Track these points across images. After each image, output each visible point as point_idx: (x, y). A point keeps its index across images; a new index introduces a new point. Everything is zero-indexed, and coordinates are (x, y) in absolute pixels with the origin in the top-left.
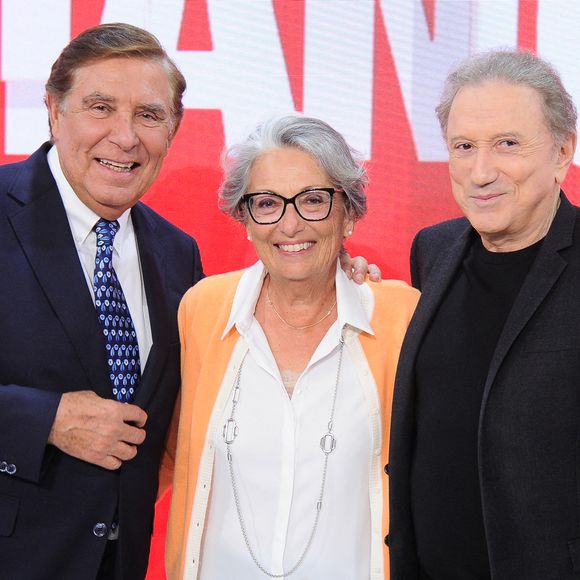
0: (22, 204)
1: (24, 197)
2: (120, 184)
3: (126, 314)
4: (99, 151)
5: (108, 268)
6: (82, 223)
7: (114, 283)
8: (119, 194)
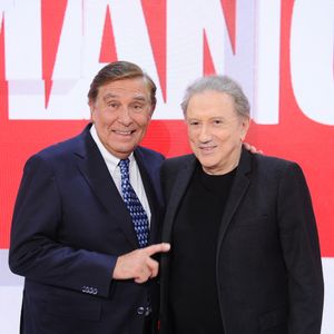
0: (83, 158)
1: (83, 153)
2: (126, 141)
3: (140, 204)
4: (113, 127)
5: (128, 183)
6: (112, 163)
7: (131, 190)
8: (125, 146)
